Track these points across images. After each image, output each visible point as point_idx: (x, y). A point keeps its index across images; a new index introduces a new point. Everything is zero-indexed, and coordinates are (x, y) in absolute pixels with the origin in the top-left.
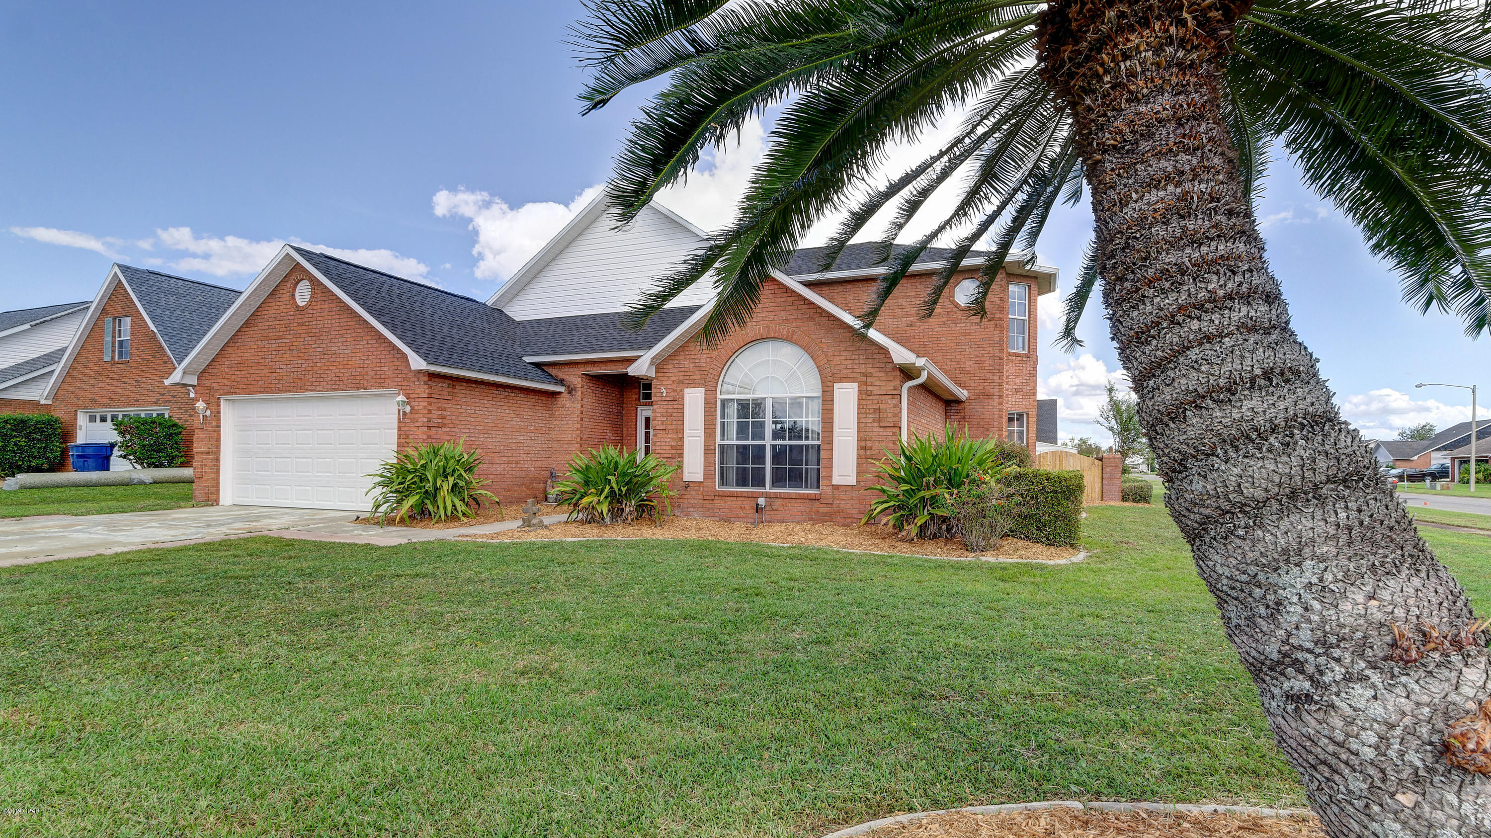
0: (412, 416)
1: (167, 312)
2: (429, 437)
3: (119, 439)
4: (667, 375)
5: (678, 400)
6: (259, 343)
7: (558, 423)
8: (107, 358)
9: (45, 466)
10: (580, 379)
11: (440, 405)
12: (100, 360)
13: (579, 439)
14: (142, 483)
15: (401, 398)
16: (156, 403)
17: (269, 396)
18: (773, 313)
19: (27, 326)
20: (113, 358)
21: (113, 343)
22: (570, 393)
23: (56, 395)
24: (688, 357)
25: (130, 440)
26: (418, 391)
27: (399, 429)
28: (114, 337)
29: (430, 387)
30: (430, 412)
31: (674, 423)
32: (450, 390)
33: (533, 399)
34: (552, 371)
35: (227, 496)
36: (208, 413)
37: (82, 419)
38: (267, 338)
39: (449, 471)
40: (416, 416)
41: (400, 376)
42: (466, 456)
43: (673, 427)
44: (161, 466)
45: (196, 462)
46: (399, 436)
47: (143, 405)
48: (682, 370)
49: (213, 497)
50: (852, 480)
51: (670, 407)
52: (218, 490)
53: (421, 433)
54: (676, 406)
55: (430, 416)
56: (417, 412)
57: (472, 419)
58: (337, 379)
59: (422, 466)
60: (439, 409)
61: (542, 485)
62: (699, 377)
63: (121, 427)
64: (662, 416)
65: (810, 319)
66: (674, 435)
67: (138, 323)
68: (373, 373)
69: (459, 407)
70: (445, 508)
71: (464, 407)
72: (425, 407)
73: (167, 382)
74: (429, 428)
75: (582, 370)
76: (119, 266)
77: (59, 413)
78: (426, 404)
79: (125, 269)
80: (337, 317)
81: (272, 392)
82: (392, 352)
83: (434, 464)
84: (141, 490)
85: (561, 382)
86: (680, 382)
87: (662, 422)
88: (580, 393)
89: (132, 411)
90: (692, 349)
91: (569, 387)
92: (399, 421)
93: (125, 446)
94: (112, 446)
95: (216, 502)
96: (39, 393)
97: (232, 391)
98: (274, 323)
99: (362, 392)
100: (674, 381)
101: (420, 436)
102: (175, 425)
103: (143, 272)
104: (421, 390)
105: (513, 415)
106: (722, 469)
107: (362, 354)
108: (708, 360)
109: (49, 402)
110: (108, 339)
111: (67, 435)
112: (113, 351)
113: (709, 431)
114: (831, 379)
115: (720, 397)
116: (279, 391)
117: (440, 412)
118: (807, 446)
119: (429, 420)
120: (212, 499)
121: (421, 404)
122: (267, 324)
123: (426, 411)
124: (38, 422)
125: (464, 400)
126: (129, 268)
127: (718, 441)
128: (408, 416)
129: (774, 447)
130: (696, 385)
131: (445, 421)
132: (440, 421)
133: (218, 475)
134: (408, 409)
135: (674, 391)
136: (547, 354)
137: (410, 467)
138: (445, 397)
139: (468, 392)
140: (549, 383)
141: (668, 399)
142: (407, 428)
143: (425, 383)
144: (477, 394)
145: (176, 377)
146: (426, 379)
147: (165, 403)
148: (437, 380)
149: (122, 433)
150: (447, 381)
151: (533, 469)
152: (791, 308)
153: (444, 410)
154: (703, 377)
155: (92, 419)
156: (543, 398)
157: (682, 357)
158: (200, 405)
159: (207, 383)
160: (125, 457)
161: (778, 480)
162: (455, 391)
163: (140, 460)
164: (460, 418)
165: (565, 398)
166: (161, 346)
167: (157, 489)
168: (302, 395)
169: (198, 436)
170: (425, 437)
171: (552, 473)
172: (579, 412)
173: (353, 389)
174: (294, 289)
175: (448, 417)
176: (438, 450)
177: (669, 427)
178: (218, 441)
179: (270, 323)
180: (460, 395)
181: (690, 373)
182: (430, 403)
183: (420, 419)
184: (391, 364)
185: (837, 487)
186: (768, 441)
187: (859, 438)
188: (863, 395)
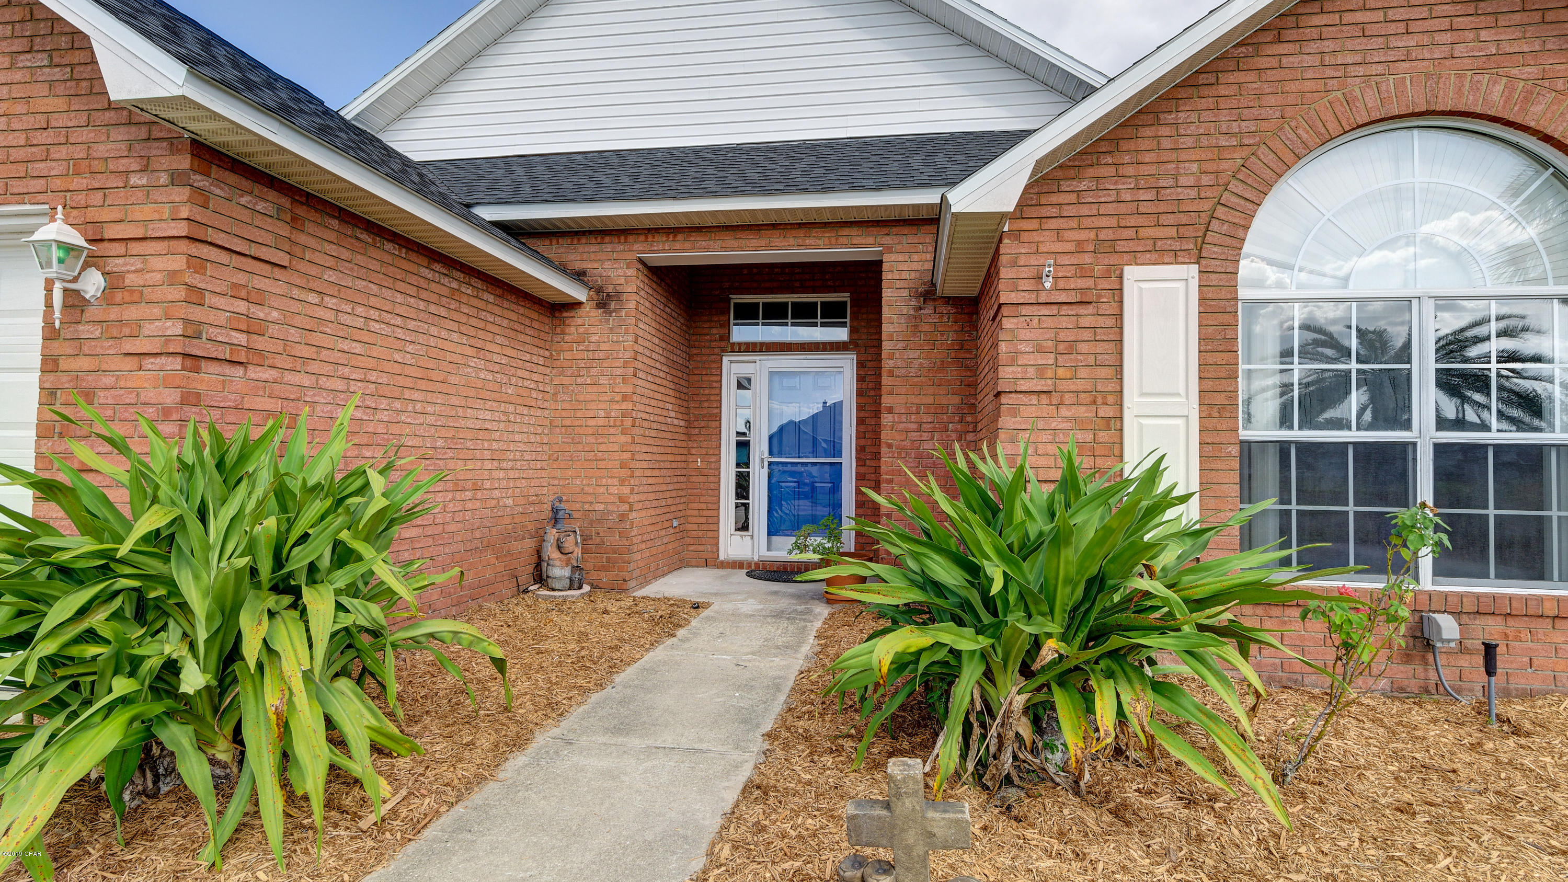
0: (113, 314)
2: (191, 399)
4: (1053, 224)
5: (1102, 301)
7: (566, 380)
10: (631, 272)
11: (241, 278)
13: (628, 422)
15: (57, 232)
18: (1447, 37)
22: (602, 304)
24: (1130, 170)
26: (145, 212)
27: (50, 364)
29: (201, 198)
30: (196, 296)
31: (1082, 373)
32: (284, 230)
39: (299, 560)
40: (132, 313)
41: (63, 152)
42: (377, 482)
43: (1080, 385)
46: (48, 395)
48: (1111, 209)
51: (1064, 322)
54: (1086, 322)
55: (196, 313)
56: (137, 297)
57: (358, 348)
59: (155, 536)
60: (235, 292)
61: (529, 544)
62: (1172, 232)
64: (1040, 350)
66: (1082, 412)
69: (313, 298)
71: (331, 302)
72: (172, 277)
74: (193, 360)
75: (642, 250)
78: (178, 263)
82: (25, 60)
83: (217, 527)
85: (578, 278)
86: (1104, 247)
87: (1041, 370)
88: (632, 305)
90: (1143, 145)
91: (599, 290)
92: (51, 334)
100: (1079, 243)
101: (149, 395)
104: (159, 206)
105: (469, 351)
108: (1206, 180)
113: (1220, 399)
115: (1245, 291)
117: (241, 306)
119: (193, 331)
121: (158, 263)
123: (178, 293)
125: (330, 276)
127: (1241, 432)
128: (93, 312)
129: (1440, 450)
130: (1164, 256)
131: (260, 343)
132: (241, 338)
134: (93, 283)
135: (1083, 271)
138: (264, 253)
139: (345, 254)
141: (1063, 298)
142: (84, 363)
143: (177, 179)
144: (375, 265)
146: (184, 162)
148: (232, 178)
150: (272, 195)
151: (509, 502)
152: (1517, 18)
153: (257, 298)
154: (1189, 232)
156: (535, 315)
157: (1111, 171)
162: (302, 239)
164: (317, 339)
165: (588, 320)
170: (171, 397)
171: (555, 511)
172: (629, 354)
175: (273, 330)
176: (243, 457)
177: (1062, 385)
180: (319, 258)
181: (1141, 221)
182: (198, 264)
183: (149, 329)
184: (19, 108)
186: (1424, 432)
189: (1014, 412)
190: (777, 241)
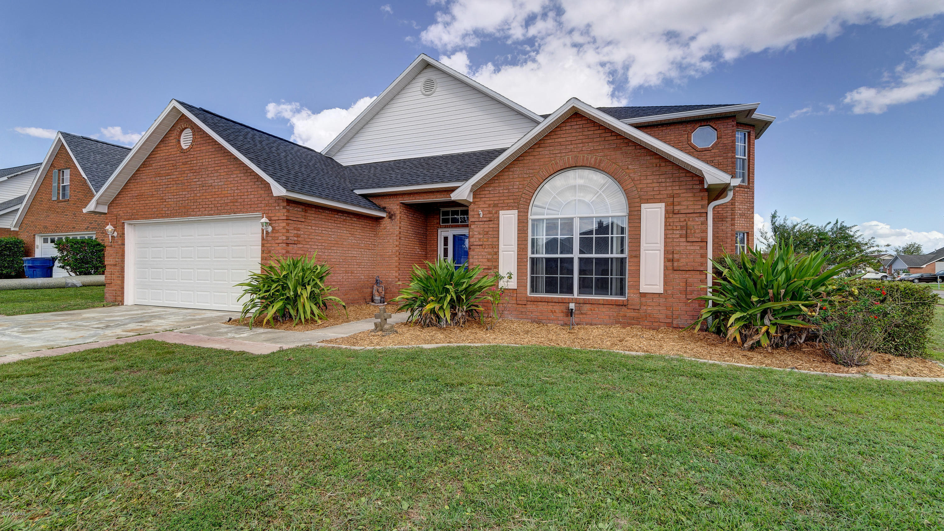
0: (274, 235)
1: (95, 166)
2: (287, 252)
3: (59, 255)
4: (483, 199)
5: (494, 220)
6: (153, 179)
7: (381, 241)
8: (55, 198)
9: (13, 274)
10: (398, 207)
11: (295, 226)
12: (50, 199)
13: (398, 253)
14: (74, 286)
15: (264, 220)
16: (87, 229)
17: (161, 220)
18: (581, 145)
19: (5, 178)
20: (58, 198)
21: (59, 187)
22: (390, 217)
23: (21, 224)
24: (502, 184)
25: (67, 255)
26: (278, 214)
27: (263, 245)
28: (59, 183)
29: (288, 211)
30: (288, 231)
31: (490, 240)
32: (303, 214)
33: (363, 222)
34: (376, 201)
35: (130, 297)
36: (115, 234)
37: (38, 241)
38: (159, 175)
39: (306, 280)
40: (277, 235)
41: (264, 202)
42: (319, 267)
43: (489, 243)
44: (89, 273)
45: (108, 270)
46: (263, 252)
47: (78, 231)
48: (497, 195)
49: (119, 298)
50: (659, 288)
51: (486, 226)
52: (123, 293)
53: (281, 249)
54: (491, 226)
55: (288, 234)
56: (278, 232)
57: (320, 238)
58: (213, 206)
59: (284, 276)
60: (295, 229)
61: (369, 290)
62: (512, 201)
63: (60, 246)
64: (480, 234)
65: (617, 148)
66: (490, 250)
67: (75, 173)
68: (241, 200)
69: (310, 227)
70: (305, 312)
71: (313, 228)
72: (284, 228)
73: (85, 211)
74: (287, 245)
75: (401, 200)
76: (62, 133)
77: (24, 237)
78: (284, 224)
79: (66, 135)
80: (213, 156)
81: (163, 217)
82: (257, 183)
83: (293, 275)
84: (72, 292)
85: (383, 209)
86: (496, 206)
87: (480, 239)
88: (398, 217)
89: (71, 235)
90: (506, 177)
91: (389, 213)
92: (263, 239)
93: (63, 259)
94: (53, 259)
95: (121, 303)
96: (10, 223)
97: (133, 217)
98: (164, 163)
99: (233, 216)
100: (489, 205)
101: (280, 251)
102: (99, 244)
103: (79, 138)
104: (281, 213)
105: (349, 235)
106: (532, 278)
107: (232, 185)
108: (520, 186)
109: (17, 229)
110: (55, 184)
111: (28, 251)
112: (59, 193)
113: (523, 246)
114: (638, 200)
115: (530, 217)
116: (168, 216)
117: (296, 232)
118: (612, 259)
119: (288, 238)
120: (118, 300)
121: (281, 225)
122: (159, 164)
123: (284, 231)
124: (7, 243)
125: (313, 222)
126: (69, 135)
127: (530, 255)
128: (270, 235)
129: (581, 259)
130: (509, 208)
131: (300, 239)
132: (296, 239)
133: (123, 282)
134: (270, 229)
135: (490, 213)
136: (373, 187)
137: (274, 277)
138: (300, 220)
139: (317, 216)
140: (375, 210)
141: (485, 220)
142: (269, 245)
143: (284, 207)
144: (323, 217)
145: (91, 206)
146: (285, 204)
147: (93, 229)
148: (293, 205)
149: (61, 250)
150: (301, 207)
151: (363, 277)
152: (598, 139)
153: (298, 230)
154: (516, 201)
155: (45, 241)
156: (371, 222)
157: (497, 185)
158: (109, 228)
159: (115, 211)
160: (63, 267)
161: (585, 286)
162: (307, 214)
163: (74, 270)
164: (311, 237)
165: (386, 222)
166: (90, 189)
167: (85, 291)
168: (186, 219)
169: (109, 252)
170: (284, 252)
171: (377, 280)
172: (398, 232)
173: (226, 213)
174: (180, 136)
175: (302, 236)
176: (297, 263)
177: (485, 243)
178: (123, 255)
179: (161, 163)
180: (311, 218)
181: (505, 198)
182: (288, 224)
183: (280, 238)
184: (256, 193)
185: (644, 295)
186: (576, 255)
187: (666, 252)
188: (670, 213)
189: (473, 250)
190: (439, 196)
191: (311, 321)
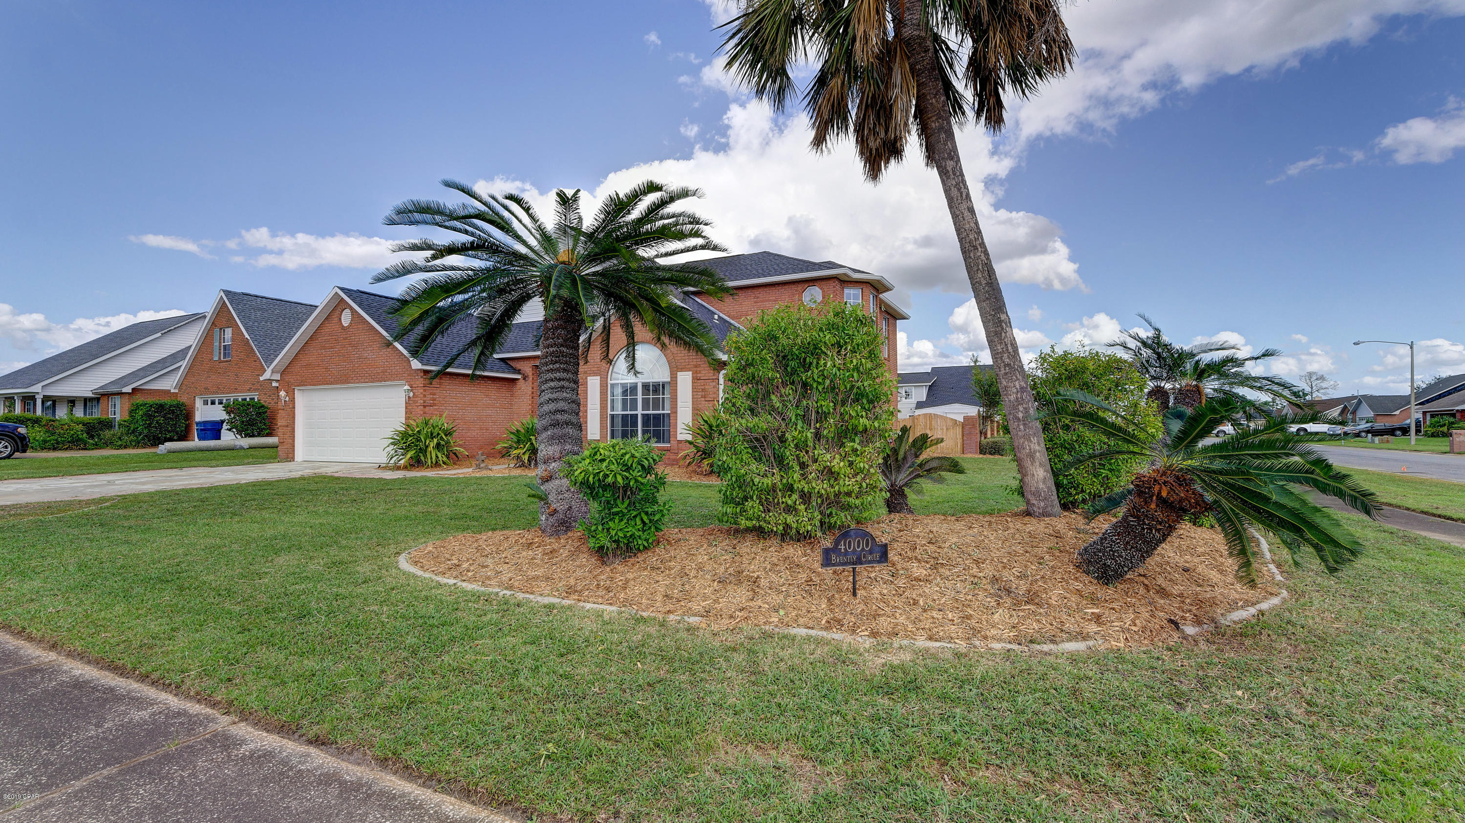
0: (414, 399)
1: (256, 324)
2: (425, 413)
3: (227, 417)
5: (584, 385)
6: (319, 351)
7: (516, 400)
8: (216, 358)
9: (175, 438)
10: (531, 369)
11: (432, 391)
12: (211, 360)
13: (530, 412)
14: (242, 448)
15: (407, 387)
16: (249, 390)
17: (326, 387)
19: (159, 334)
20: (220, 358)
21: (220, 347)
22: (524, 379)
23: (181, 385)
24: (590, 355)
25: (234, 418)
26: (417, 383)
27: (406, 408)
28: (220, 343)
29: (425, 380)
30: (425, 396)
33: (498, 384)
34: (513, 364)
35: (299, 455)
36: (287, 399)
37: (199, 403)
38: (324, 348)
39: (434, 435)
40: (417, 399)
41: (405, 374)
42: (447, 425)
44: (253, 436)
45: (280, 431)
46: (406, 413)
47: (241, 392)
48: (587, 364)
49: (290, 455)
50: (688, 437)
52: (294, 451)
53: (419, 410)
54: (582, 389)
55: (426, 398)
56: (417, 397)
57: (454, 400)
59: (418, 432)
60: (431, 394)
62: (596, 370)
63: (228, 409)
67: (237, 332)
68: (390, 371)
69: (444, 392)
70: (431, 458)
71: (448, 392)
72: (422, 393)
73: (261, 379)
74: (425, 407)
76: (224, 291)
77: (184, 399)
78: (422, 391)
79: (227, 293)
80: (369, 336)
81: (327, 384)
82: (402, 359)
83: (425, 431)
84: (242, 453)
85: (518, 372)
86: (585, 372)
88: (531, 379)
89: (232, 397)
91: (524, 375)
92: (406, 402)
93: (230, 422)
94: (222, 422)
95: (293, 459)
96: (169, 384)
97: (303, 383)
98: (327, 337)
99: (383, 383)
101: (418, 413)
102: (263, 406)
103: (239, 294)
104: (420, 381)
105: (484, 396)
106: (611, 430)
107: (382, 358)
108: (602, 357)
109: (177, 391)
110: (217, 344)
111: (189, 415)
112: (220, 353)
113: (604, 406)
114: (676, 368)
115: (609, 382)
116: (332, 384)
117: (431, 396)
118: (662, 414)
119: (426, 402)
120: (290, 457)
121: (419, 391)
123: (422, 396)
124: (171, 406)
126: (230, 292)
127: (609, 412)
128: (412, 399)
129: (643, 415)
130: (595, 374)
131: (436, 402)
132: (432, 402)
133: (294, 441)
134: (411, 394)
135: (582, 378)
136: (509, 352)
137: (410, 432)
138: (435, 386)
139: (451, 382)
140: (509, 373)
142: (410, 408)
143: (422, 378)
145: (267, 375)
146: (422, 375)
147: (255, 390)
148: (429, 375)
149: (228, 413)
153: (434, 394)
154: (599, 370)
155: (206, 403)
156: (506, 384)
157: (587, 356)
158: (282, 393)
159: (287, 378)
160: (230, 430)
161: (645, 436)
162: (442, 381)
163: (239, 432)
164: (446, 399)
165: (521, 384)
166: (252, 349)
167: (252, 452)
168: (346, 386)
169: (281, 414)
170: (421, 413)
172: (530, 393)
173: (378, 381)
174: (341, 315)
175: (437, 399)
176: (428, 422)
178: (294, 417)
179: (325, 337)
182: (425, 390)
183: (419, 402)
184: (400, 366)
185: (680, 442)
186: (640, 412)
187: (694, 409)
188: (695, 379)
191: (437, 465)
